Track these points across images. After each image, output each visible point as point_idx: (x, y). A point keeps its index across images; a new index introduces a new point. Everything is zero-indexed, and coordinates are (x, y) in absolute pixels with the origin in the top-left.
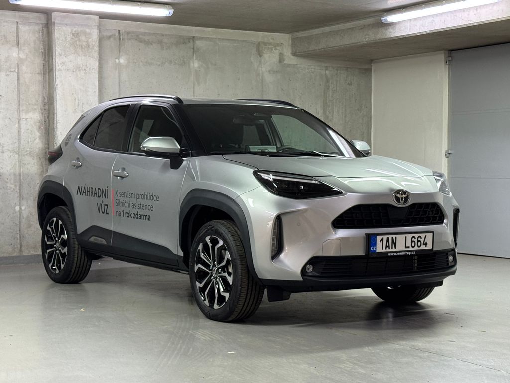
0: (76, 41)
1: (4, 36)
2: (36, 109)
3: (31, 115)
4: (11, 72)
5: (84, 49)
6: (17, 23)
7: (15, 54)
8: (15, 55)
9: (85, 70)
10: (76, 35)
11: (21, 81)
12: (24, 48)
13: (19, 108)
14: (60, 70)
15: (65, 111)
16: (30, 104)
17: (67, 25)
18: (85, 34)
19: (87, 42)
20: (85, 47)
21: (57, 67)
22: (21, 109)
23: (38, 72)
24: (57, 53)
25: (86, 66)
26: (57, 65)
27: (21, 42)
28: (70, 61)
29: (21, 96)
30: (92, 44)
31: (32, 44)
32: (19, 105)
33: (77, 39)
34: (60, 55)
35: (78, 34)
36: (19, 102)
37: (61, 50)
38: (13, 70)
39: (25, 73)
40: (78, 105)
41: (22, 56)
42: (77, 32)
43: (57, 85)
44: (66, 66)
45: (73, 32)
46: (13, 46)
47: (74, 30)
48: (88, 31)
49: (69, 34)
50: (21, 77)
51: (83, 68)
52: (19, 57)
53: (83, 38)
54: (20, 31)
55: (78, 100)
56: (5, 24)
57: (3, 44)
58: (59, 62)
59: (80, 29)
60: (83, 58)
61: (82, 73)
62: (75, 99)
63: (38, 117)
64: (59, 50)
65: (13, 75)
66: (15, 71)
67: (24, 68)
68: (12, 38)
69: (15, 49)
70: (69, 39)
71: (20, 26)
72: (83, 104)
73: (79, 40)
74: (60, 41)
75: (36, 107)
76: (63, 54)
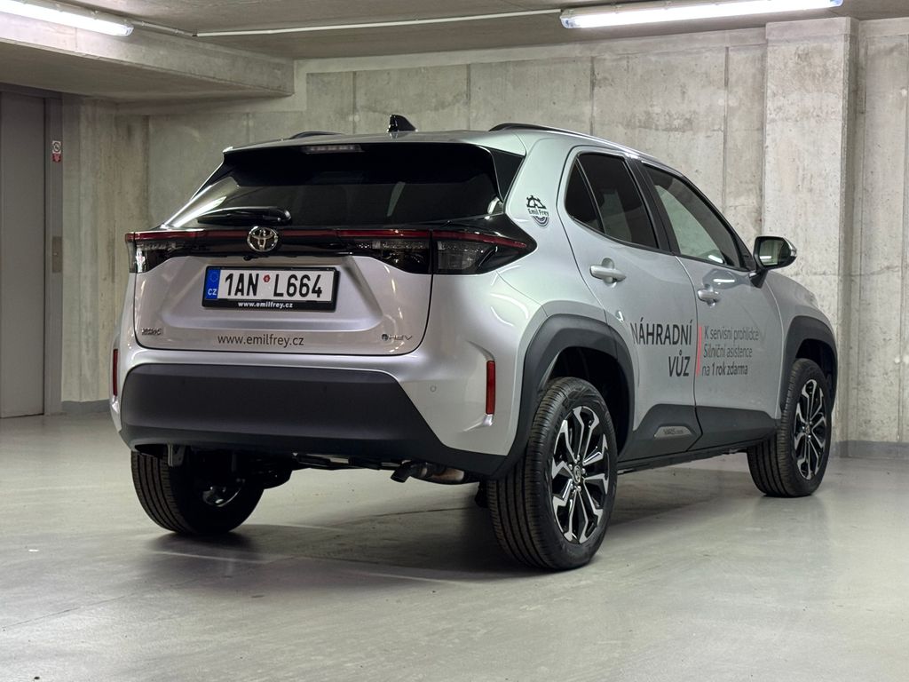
0: (804, 67)
1: (706, 73)
2: (751, 190)
3: (742, 200)
4: (714, 130)
5: (818, 80)
6: (727, 48)
7: (721, 100)
8: (721, 102)
9: (818, 116)
10: (804, 56)
11: (730, 144)
12: (735, 89)
13: (724, 191)
14: (773, 121)
15: (780, 191)
16: (741, 182)
17: (788, 41)
18: (821, 52)
19: (825, 65)
20: (820, 76)
21: (768, 116)
22: (728, 190)
23: (756, 127)
24: (769, 91)
25: (820, 108)
26: (768, 112)
27: (733, 79)
28: (792, 104)
29: (729, 170)
30: (833, 69)
31: (750, 81)
32: (724, 185)
33: (805, 63)
34: (774, 95)
35: (807, 54)
36: (724, 178)
37: (777, 86)
38: (716, 128)
39: (737, 130)
40: (803, 179)
41: (733, 103)
42: (806, 52)
43: (767, 147)
44: (784, 113)
45: (800, 53)
46: (718, 88)
47: (802, 48)
48: (826, 46)
49: (793, 57)
50: (729, 139)
51: (815, 114)
52: (728, 105)
53: (817, 60)
54: (730, 61)
55: (804, 170)
56: (707, 54)
57: (703, 87)
58: (772, 108)
59: (812, 44)
60: (815, 94)
61: (813, 121)
62: (798, 169)
63: (755, 204)
64: (773, 87)
65: (717, 135)
66: (720, 129)
67: (735, 123)
68: (718, 76)
69: (722, 92)
70: (791, 64)
71: (731, 53)
72: (812, 176)
73: (810, 65)
74: (776, 72)
75: (751, 186)
76: (780, 92)
